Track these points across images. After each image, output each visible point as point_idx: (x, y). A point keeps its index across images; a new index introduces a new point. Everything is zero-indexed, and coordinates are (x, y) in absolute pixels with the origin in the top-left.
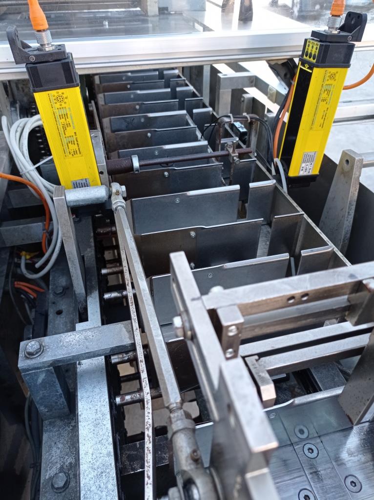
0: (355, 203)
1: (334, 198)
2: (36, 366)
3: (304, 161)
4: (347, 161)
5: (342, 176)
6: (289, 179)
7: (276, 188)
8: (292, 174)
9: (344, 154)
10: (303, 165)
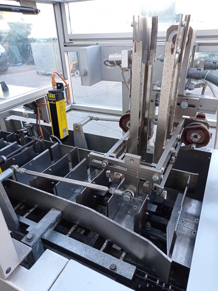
0: (85, 139)
1: (77, 140)
2: (36, 241)
3: (64, 132)
4: (76, 127)
5: (77, 132)
6: (61, 140)
7: (59, 145)
8: (62, 138)
9: (74, 125)
10: (64, 133)
